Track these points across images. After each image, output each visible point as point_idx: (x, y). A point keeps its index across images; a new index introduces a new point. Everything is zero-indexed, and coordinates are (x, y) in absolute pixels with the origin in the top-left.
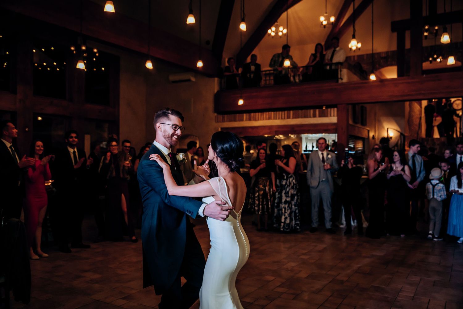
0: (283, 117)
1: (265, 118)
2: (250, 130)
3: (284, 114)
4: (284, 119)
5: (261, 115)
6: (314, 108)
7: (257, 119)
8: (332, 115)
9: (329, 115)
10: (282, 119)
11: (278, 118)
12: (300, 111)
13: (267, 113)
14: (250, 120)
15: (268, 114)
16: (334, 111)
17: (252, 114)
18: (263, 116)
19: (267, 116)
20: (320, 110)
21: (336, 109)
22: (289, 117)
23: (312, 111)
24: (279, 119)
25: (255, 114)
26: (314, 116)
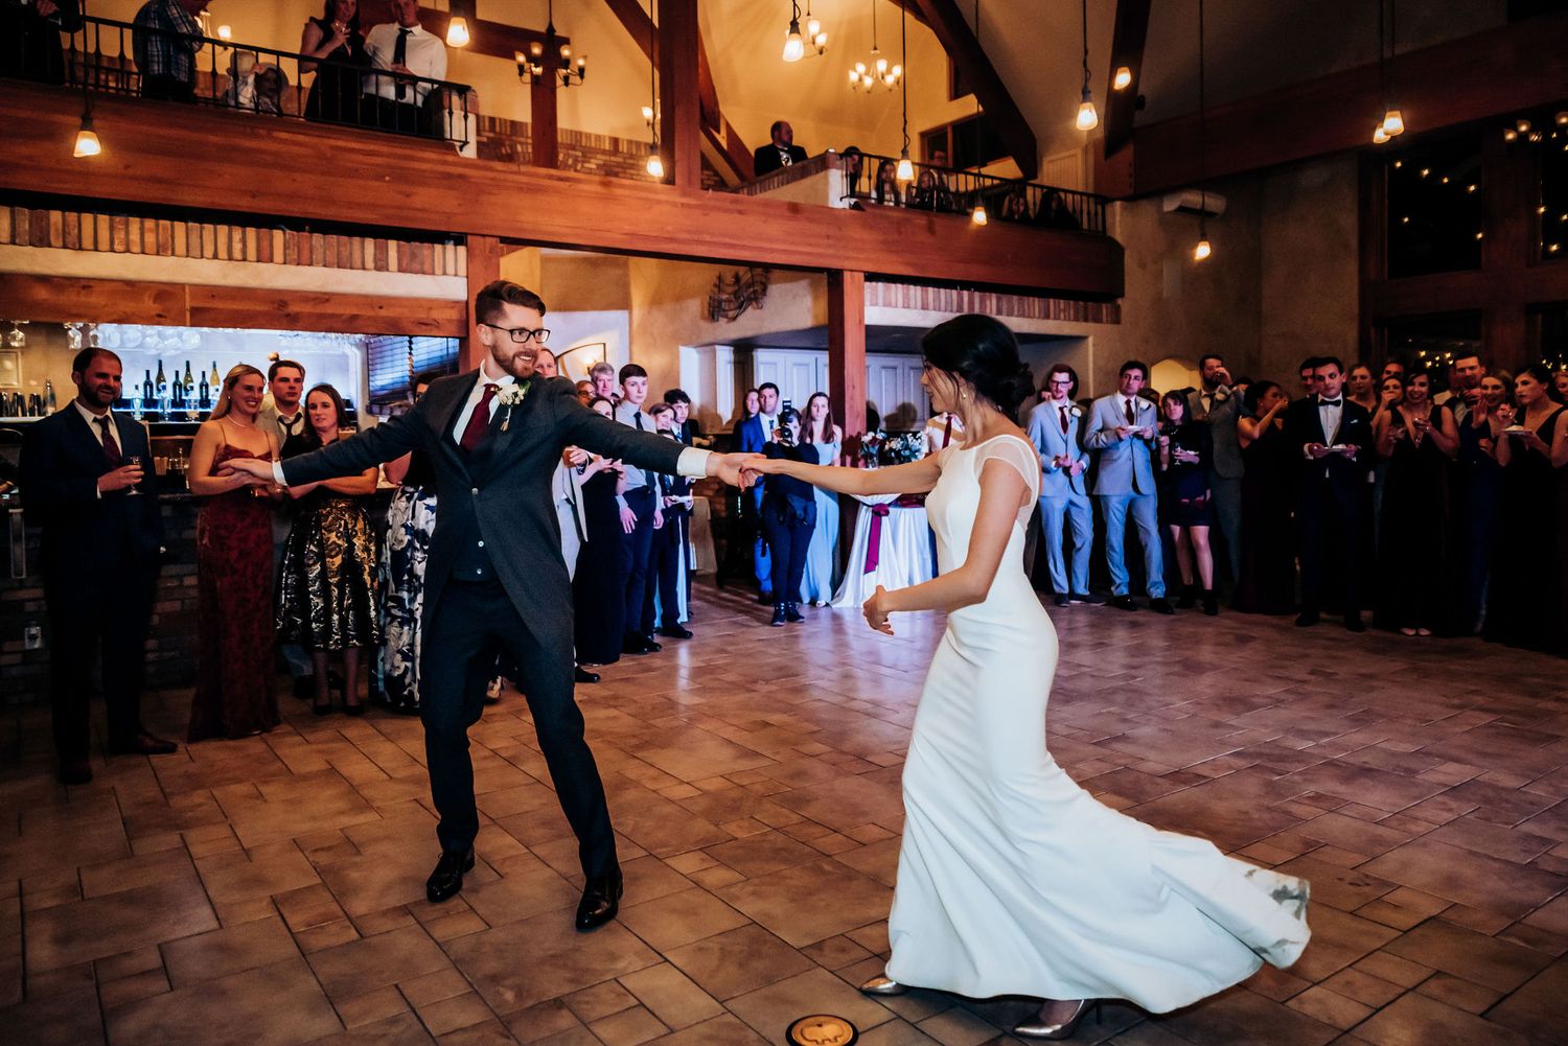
0: (237, 254)
1: (136, 248)
2: (42, 293)
3: (244, 241)
4: (244, 260)
5: (112, 229)
6: (381, 233)
7: (87, 242)
8: (450, 269)
9: (438, 270)
10: (231, 258)
11: (209, 252)
12: (317, 238)
13: (149, 223)
14: (41, 240)
15: (157, 226)
16: (454, 256)
17: (56, 216)
18: (127, 233)
19: (150, 238)
20: (402, 243)
21: (462, 250)
22: (265, 257)
23: (370, 243)
24: (215, 256)
25: (72, 216)
26: (381, 266)
